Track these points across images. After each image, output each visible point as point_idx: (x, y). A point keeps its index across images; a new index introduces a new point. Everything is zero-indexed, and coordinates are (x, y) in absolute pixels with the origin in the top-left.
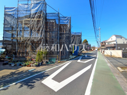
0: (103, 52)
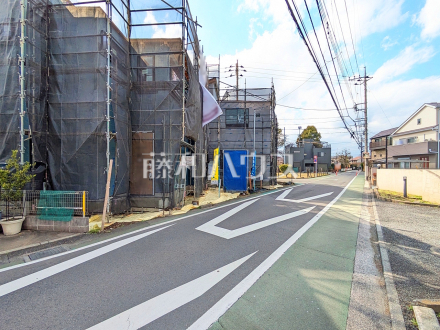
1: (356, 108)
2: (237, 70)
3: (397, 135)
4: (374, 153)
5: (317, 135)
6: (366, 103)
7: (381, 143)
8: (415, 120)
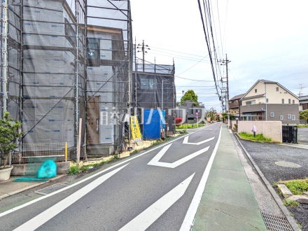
0: (233, 126)
1: (222, 80)
2: (143, 48)
3: (244, 99)
4: (231, 110)
5: (195, 98)
6: (227, 78)
7: (235, 103)
8: (254, 90)
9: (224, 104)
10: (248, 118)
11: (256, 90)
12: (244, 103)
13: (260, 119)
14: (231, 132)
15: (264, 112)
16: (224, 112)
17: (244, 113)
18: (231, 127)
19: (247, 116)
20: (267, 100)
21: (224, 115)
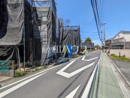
0: (107, 52)
1: (102, 32)
2: (68, 21)
5: (90, 40)
6: (104, 31)
9: (103, 42)
10: (114, 48)
11: (119, 36)
12: (112, 42)
13: (121, 48)
14: (106, 54)
15: (123, 45)
16: (103, 46)
17: (112, 46)
18: (106, 52)
19: (114, 47)
20: (125, 40)
21: (102, 47)
